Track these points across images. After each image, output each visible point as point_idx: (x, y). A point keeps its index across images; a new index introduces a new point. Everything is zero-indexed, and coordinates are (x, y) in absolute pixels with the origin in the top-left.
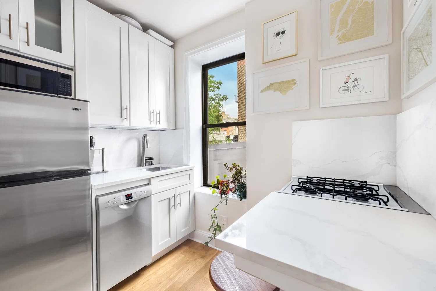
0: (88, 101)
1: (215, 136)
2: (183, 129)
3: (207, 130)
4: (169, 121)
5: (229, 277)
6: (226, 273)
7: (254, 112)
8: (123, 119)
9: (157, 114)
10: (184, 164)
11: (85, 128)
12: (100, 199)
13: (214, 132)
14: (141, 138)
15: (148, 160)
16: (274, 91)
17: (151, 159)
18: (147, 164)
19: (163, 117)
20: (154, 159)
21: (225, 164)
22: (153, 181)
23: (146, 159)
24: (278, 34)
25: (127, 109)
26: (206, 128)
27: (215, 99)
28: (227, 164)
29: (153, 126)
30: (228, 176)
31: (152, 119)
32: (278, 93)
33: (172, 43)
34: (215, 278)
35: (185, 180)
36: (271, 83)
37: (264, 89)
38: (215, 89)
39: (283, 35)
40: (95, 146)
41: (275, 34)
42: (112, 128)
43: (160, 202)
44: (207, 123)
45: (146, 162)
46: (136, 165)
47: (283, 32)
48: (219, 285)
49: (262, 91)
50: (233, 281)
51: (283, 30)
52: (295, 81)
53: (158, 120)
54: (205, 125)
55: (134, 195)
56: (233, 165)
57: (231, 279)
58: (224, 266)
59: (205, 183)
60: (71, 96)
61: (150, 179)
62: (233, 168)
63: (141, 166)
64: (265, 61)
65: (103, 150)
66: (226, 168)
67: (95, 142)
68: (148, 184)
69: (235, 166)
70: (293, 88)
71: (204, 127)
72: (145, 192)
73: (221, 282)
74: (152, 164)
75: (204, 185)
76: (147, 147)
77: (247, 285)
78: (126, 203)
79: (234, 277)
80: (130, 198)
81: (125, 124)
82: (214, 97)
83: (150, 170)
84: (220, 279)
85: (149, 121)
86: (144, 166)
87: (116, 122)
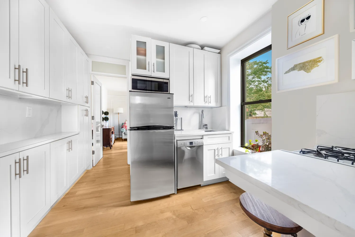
0: (173, 94)
1: (266, 113)
2: (226, 106)
3: (245, 106)
4: (216, 101)
5: (253, 206)
6: (252, 203)
7: (278, 90)
8: (190, 102)
9: (209, 98)
10: (226, 130)
11: (172, 108)
12: (178, 141)
13: (266, 110)
14: (201, 113)
15: (205, 125)
16: (298, 71)
17: (206, 125)
18: (204, 128)
19: (213, 99)
20: (208, 125)
21: (256, 132)
22: (204, 137)
23: (203, 125)
24: (303, 21)
25: (192, 96)
26: (243, 105)
27: (267, 81)
28: (257, 131)
29: (207, 105)
30: (259, 141)
31: (206, 101)
32: (302, 72)
33: (219, 51)
34: (243, 202)
35: (226, 140)
36: (295, 64)
37: (288, 70)
38: (267, 73)
39: (308, 20)
40: (178, 117)
41: (300, 21)
42: (186, 107)
43: (209, 151)
44: (244, 102)
45: (203, 127)
46: (198, 128)
47: (308, 18)
48: (245, 207)
49: (286, 73)
50: (256, 209)
51: (308, 16)
52: (321, 58)
53: (210, 101)
54: (242, 103)
55: (194, 143)
56: (263, 133)
57: (254, 207)
58: (251, 199)
59: (242, 145)
60: (168, 92)
61: (203, 136)
62: (263, 135)
63: (200, 129)
64: (289, 46)
65: (181, 118)
66: (257, 134)
67: (178, 114)
68: (202, 138)
69: (265, 134)
70: (318, 65)
71: (242, 104)
72: (200, 142)
73: (247, 206)
74: (207, 128)
75: (241, 147)
76: (203, 118)
77: (267, 216)
78: (190, 146)
79: (258, 207)
80: (192, 144)
81: (191, 104)
82: (267, 80)
83: (206, 131)
84: (246, 204)
85: (204, 102)
86: (202, 129)
87: (187, 103)
